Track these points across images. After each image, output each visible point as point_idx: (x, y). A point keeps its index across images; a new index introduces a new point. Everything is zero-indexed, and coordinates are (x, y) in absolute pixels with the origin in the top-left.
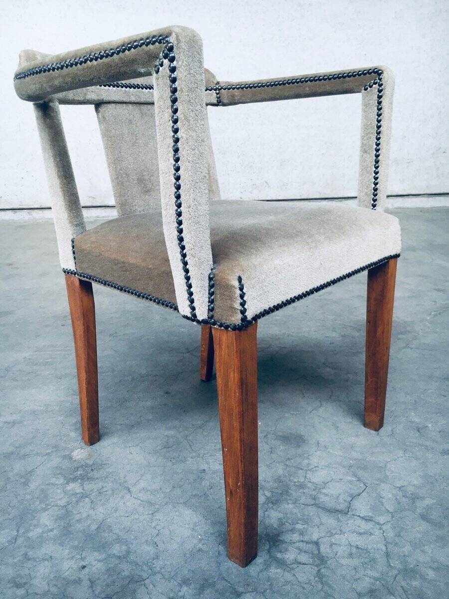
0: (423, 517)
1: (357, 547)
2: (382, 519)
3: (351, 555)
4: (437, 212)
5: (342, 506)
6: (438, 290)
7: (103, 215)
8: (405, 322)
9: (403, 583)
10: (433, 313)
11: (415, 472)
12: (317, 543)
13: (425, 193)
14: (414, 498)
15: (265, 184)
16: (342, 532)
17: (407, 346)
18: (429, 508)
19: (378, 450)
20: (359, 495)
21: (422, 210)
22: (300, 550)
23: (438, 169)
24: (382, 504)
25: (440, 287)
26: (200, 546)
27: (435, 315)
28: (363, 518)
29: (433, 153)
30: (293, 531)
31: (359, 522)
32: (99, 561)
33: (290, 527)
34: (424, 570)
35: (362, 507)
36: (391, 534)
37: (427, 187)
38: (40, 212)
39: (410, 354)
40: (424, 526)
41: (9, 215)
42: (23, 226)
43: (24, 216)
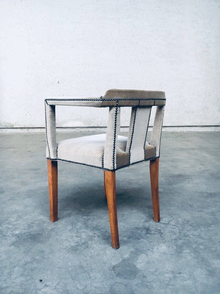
0: (190, 225)
1: (171, 231)
2: (178, 226)
3: (169, 233)
4: (205, 134)
5: (167, 223)
6: (202, 165)
7: (60, 131)
8: (189, 175)
9: (184, 238)
11: (189, 215)
12: (160, 230)
13: (200, 125)
14: (188, 221)
16: (167, 228)
17: (189, 183)
18: (192, 223)
19: (178, 210)
20: (172, 220)
21: (198, 133)
22: (155, 231)
23: (205, 115)
24: (179, 222)
26: (126, 230)
27: (200, 173)
28: (173, 225)
29: (203, 109)
30: (153, 227)
31: (172, 226)
32: (99, 233)
34: (190, 236)
35: (172, 223)
36: (181, 229)
37: (201, 123)
38: (33, 129)
39: (189, 185)
40: (191, 227)
41: (19, 131)
42: (26, 136)
43: (25, 131)
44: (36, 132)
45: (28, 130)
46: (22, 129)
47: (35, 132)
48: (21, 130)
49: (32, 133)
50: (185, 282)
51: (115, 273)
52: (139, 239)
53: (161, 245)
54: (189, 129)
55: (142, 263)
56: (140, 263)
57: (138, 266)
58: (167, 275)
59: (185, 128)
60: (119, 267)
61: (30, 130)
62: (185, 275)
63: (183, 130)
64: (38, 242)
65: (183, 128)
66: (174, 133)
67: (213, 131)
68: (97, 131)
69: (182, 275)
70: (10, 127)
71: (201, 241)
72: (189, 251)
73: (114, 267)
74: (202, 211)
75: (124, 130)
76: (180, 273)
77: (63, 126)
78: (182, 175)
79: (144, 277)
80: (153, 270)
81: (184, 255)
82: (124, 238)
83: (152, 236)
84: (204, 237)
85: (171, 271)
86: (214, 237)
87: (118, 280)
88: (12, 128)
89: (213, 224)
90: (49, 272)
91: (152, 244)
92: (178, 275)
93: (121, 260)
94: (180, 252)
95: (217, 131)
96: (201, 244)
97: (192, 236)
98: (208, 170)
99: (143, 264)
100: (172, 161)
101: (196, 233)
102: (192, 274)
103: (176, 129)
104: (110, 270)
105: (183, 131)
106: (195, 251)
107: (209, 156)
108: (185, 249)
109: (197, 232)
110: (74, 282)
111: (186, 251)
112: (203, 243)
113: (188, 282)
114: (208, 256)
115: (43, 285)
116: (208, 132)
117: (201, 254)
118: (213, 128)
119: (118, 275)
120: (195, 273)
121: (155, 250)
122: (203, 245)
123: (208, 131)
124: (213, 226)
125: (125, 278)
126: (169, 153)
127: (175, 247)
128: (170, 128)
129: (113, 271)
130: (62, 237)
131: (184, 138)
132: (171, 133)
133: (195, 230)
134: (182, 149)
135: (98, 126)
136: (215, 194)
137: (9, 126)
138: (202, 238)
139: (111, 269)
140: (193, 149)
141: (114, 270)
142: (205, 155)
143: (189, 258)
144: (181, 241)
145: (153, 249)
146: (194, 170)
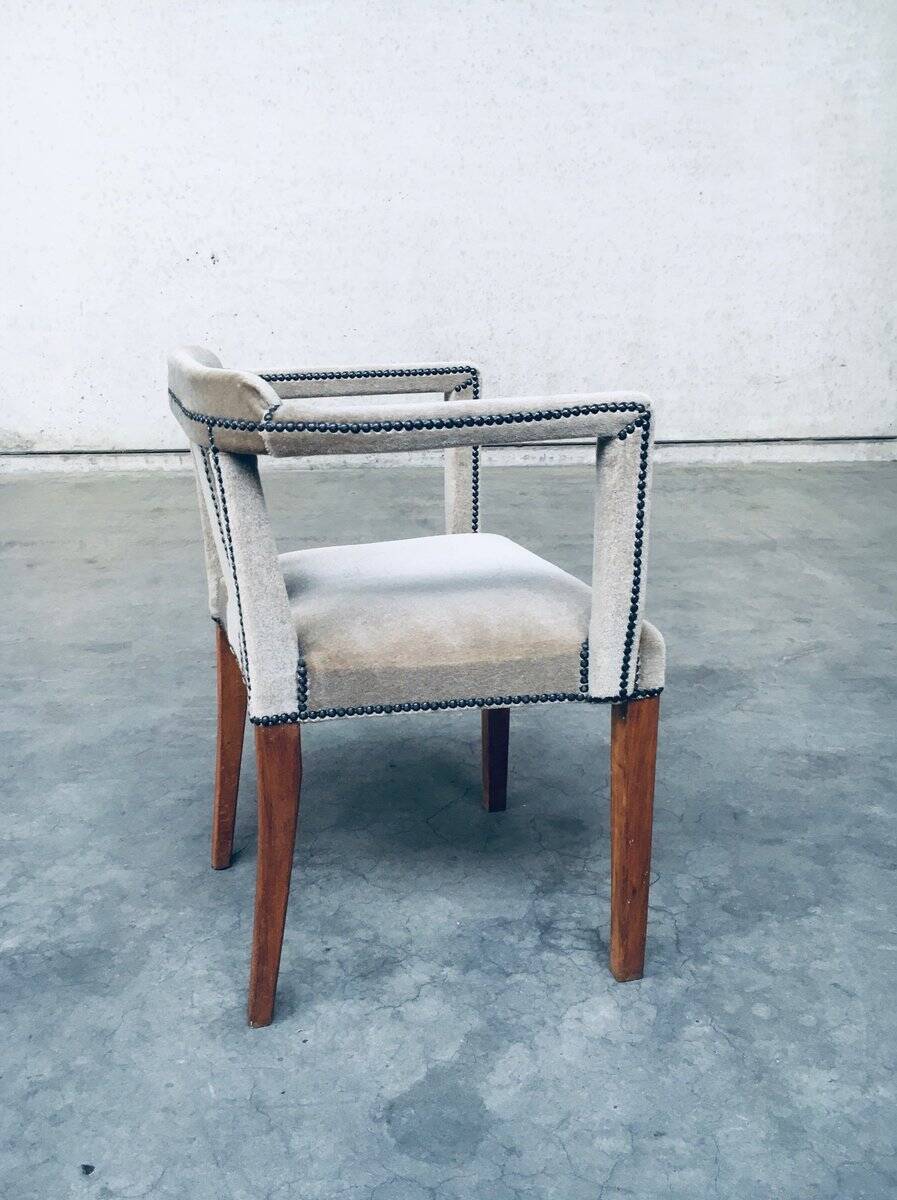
0: (724, 908)
2: (674, 910)
4: (829, 472)
6: (799, 620)
8: (740, 671)
9: (693, 967)
10: (785, 658)
11: (723, 862)
12: (596, 931)
13: (807, 437)
14: (716, 890)
17: (738, 707)
18: (733, 899)
19: (679, 838)
21: (801, 469)
22: (576, 937)
23: (831, 394)
24: (677, 895)
25: (804, 616)
26: (460, 932)
27: (788, 661)
29: (823, 367)
30: (567, 919)
32: (344, 944)
33: (564, 915)
34: (717, 957)
36: (683, 924)
37: (812, 425)
38: (112, 458)
39: (739, 718)
40: (725, 917)
41: (55, 464)
42: (84, 486)
43: (82, 465)
44: (129, 469)
45: (91, 460)
46: (68, 458)
47: (121, 468)
48: (61, 462)
49: (112, 475)
50: (675, 1178)
51: (393, 1134)
52: (508, 975)
53: (595, 999)
54: (761, 453)
55: (508, 1086)
56: (500, 1087)
57: (494, 1102)
58: (605, 1143)
59: (746, 449)
60: (412, 1104)
61: (103, 462)
62: (681, 1145)
63: (736, 458)
64: (93, 991)
65: (737, 448)
66: (700, 468)
67: (864, 458)
68: (378, 465)
69: (666, 1142)
70: (19, 450)
71: (766, 980)
72: (707, 1029)
73: (391, 1106)
74: (780, 841)
75: (490, 459)
76: (658, 1135)
78: (713, 672)
79: (511, 1151)
80: (554, 1119)
81: (687, 1046)
82: (447, 970)
83: (563, 959)
84: (774, 965)
85: (623, 1125)
86: (819, 965)
87: (404, 1165)
88: (27, 454)
89: (817, 904)
90: (123, 1132)
91: (558, 995)
92: (649, 1144)
93: (420, 1077)
94: (672, 1037)
95: (878, 458)
96: (760, 996)
97: (726, 960)
98: (821, 647)
99: (511, 1091)
100: (680, 606)
101: (742, 945)
102: (709, 1140)
103: (706, 455)
104: (375, 1119)
105: (740, 464)
106: (735, 1030)
107: (832, 580)
108: (689, 1023)
109: (748, 940)
110: (223, 1176)
111: (697, 1029)
112: (767, 990)
113: (690, 1174)
114: (785, 1052)
115: (96, 1188)
116: (843, 465)
117: (756, 1044)
118: (862, 445)
119: (406, 1143)
120: (720, 1134)
121: (568, 1024)
122: (767, 1001)
123: (844, 462)
124: (818, 910)
125: (434, 1158)
126: (674, 569)
127: (651, 1013)
128: (683, 448)
129: (385, 1126)
130: (189, 966)
131: (738, 492)
132: (688, 470)
133: (742, 931)
134: (724, 549)
136: (840, 758)
137: (14, 444)
138: (765, 967)
139: (379, 1115)
140: (772, 546)
141: (389, 1122)
142: (820, 574)
143: (705, 1061)
144: (678, 981)
145: (559, 1019)
146: (763, 645)
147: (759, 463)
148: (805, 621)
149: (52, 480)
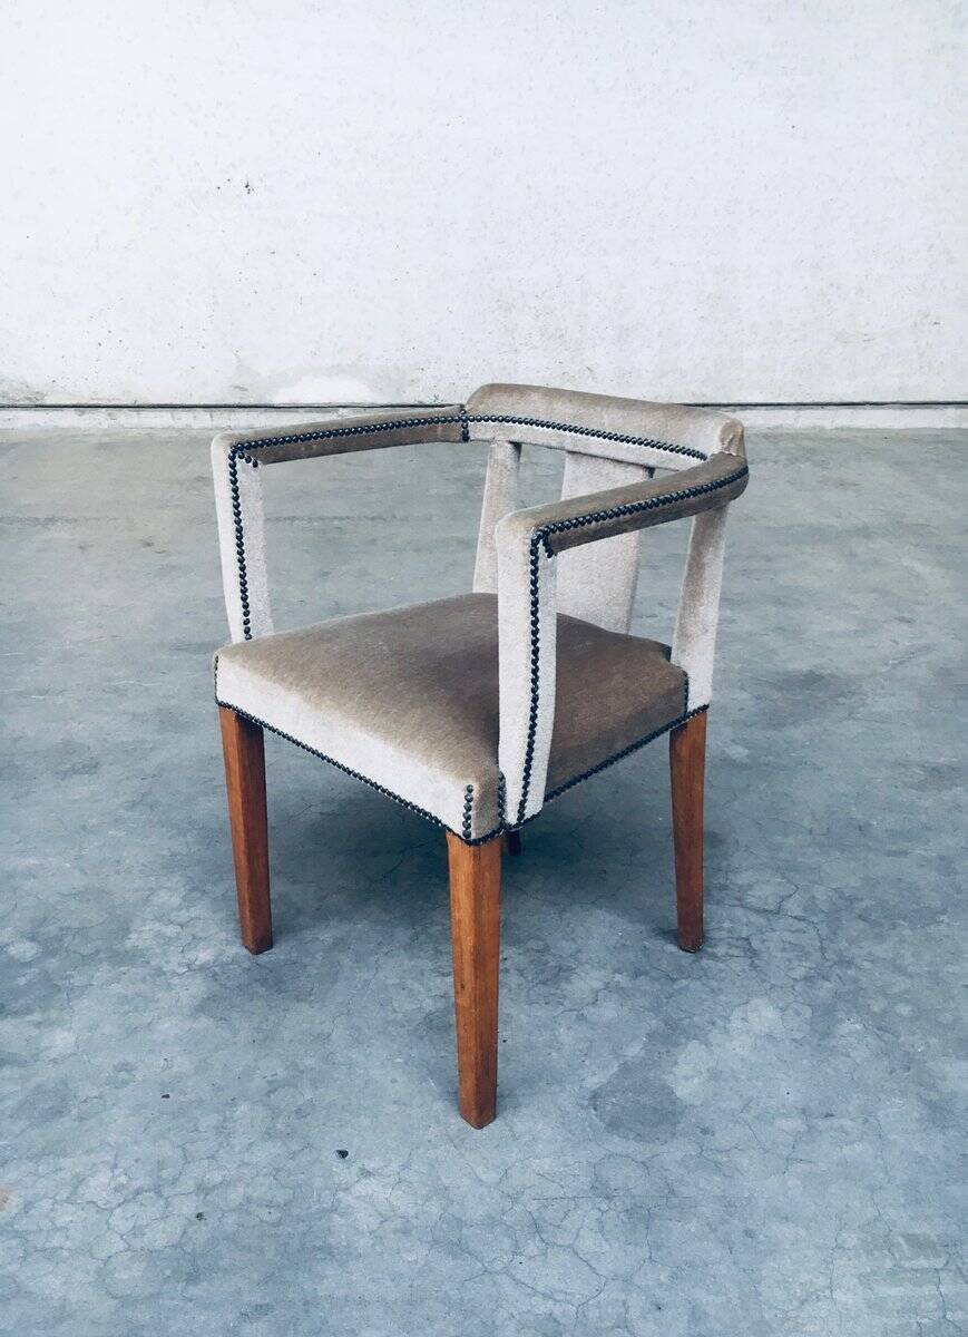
0: (861, 917)
1: (790, 943)
2: (815, 919)
3: (784, 950)
4: (915, 440)
5: (772, 906)
6: (902, 620)
8: (850, 678)
9: (838, 971)
10: (892, 662)
11: (855, 874)
12: (747, 939)
13: (895, 400)
14: (852, 900)
15: (587, 373)
16: (773, 930)
17: (850, 716)
18: (868, 909)
19: (811, 850)
20: (791, 895)
21: (888, 436)
22: (729, 944)
23: (921, 355)
24: (816, 905)
25: (907, 615)
27: (895, 666)
28: (795, 918)
29: (915, 325)
30: (721, 929)
31: (791, 921)
32: (520, 954)
33: (717, 926)
34: (860, 962)
35: (793, 906)
36: (825, 932)
37: (901, 388)
38: (133, 413)
39: (854, 728)
40: (861, 925)
41: (68, 419)
42: (106, 447)
43: (100, 420)
44: (153, 425)
45: (110, 415)
46: (83, 413)
47: (146, 426)
48: (77, 417)
49: (135, 432)
50: (847, 1150)
51: (600, 1117)
52: (674, 980)
53: (755, 1001)
54: (845, 418)
55: (692, 1077)
56: (686, 1078)
57: (683, 1091)
58: (783, 1124)
59: (829, 413)
60: (613, 1093)
61: (124, 418)
62: (848, 1124)
63: (819, 423)
64: (298, 999)
65: (819, 412)
66: (782, 435)
67: (951, 425)
69: (836, 1122)
70: (27, 402)
71: (900, 984)
72: (858, 1026)
73: (595, 1096)
74: (904, 853)
76: (829, 1115)
77: (277, 401)
78: (821, 677)
79: (705, 1131)
80: (736, 1105)
81: (843, 1041)
82: (618, 977)
83: (721, 965)
84: (910, 969)
85: (796, 1108)
86: (951, 968)
87: (616, 1143)
88: (37, 406)
89: (944, 912)
90: (365, 1121)
91: (722, 998)
92: (822, 1124)
93: (615, 1069)
94: (827, 1034)
96: (902, 997)
97: (867, 965)
98: (927, 649)
99: (696, 1081)
100: (778, 602)
101: (882, 950)
102: (871, 1119)
103: (787, 419)
104: (582, 1106)
105: (822, 429)
106: (881, 1026)
107: (933, 576)
108: (842, 1020)
109: (885, 946)
110: (462, 1155)
111: (850, 1026)
112: (907, 991)
113: (859, 1147)
114: (927, 1044)
115: (355, 1169)
116: (929, 432)
117: (902, 1039)
118: (951, 411)
119: (614, 1125)
120: (881, 1114)
121: (735, 1023)
122: (907, 1002)
124: (944, 918)
125: (640, 1138)
126: (769, 559)
127: (808, 1012)
128: (762, 412)
129: (593, 1111)
130: (381, 975)
131: (823, 465)
132: (766, 436)
133: (880, 938)
134: (817, 535)
135: (437, 402)
136: (953, 769)
137: (22, 396)
138: (900, 970)
139: (586, 1103)
140: (865, 532)
141: (595, 1109)
142: (919, 568)
143: (860, 1054)
144: (827, 985)
145: (727, 1019)
146: (870, 647)
147: (842, 429)
148: (909, 622)
149: (68, 438)
